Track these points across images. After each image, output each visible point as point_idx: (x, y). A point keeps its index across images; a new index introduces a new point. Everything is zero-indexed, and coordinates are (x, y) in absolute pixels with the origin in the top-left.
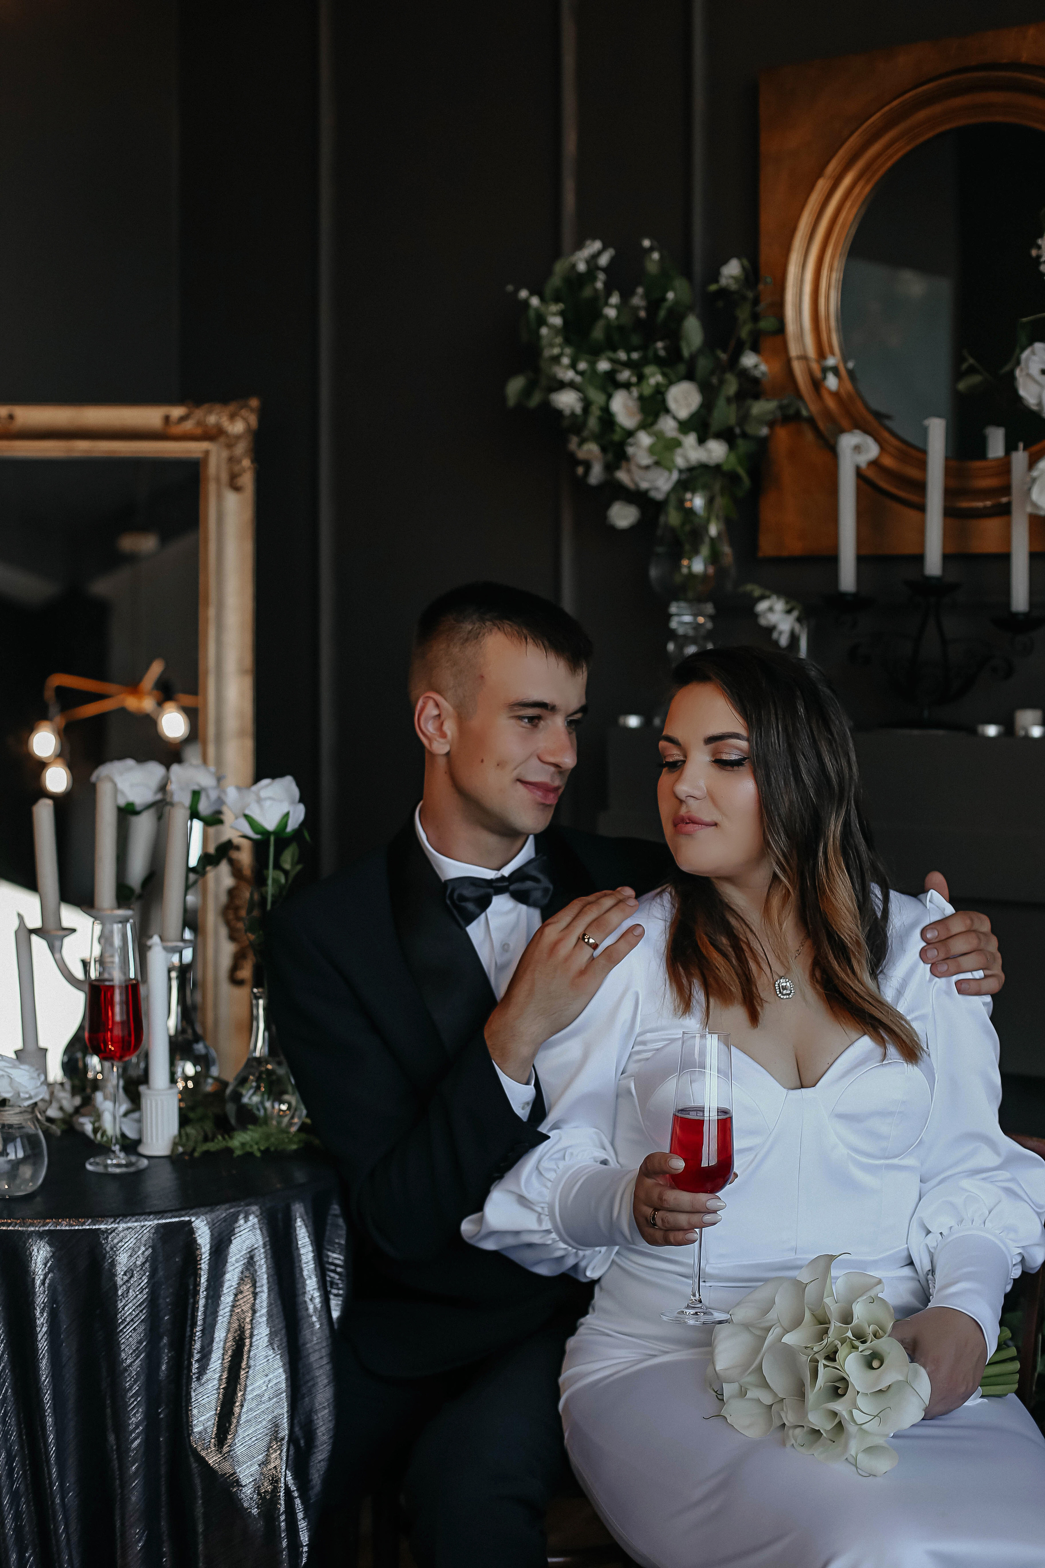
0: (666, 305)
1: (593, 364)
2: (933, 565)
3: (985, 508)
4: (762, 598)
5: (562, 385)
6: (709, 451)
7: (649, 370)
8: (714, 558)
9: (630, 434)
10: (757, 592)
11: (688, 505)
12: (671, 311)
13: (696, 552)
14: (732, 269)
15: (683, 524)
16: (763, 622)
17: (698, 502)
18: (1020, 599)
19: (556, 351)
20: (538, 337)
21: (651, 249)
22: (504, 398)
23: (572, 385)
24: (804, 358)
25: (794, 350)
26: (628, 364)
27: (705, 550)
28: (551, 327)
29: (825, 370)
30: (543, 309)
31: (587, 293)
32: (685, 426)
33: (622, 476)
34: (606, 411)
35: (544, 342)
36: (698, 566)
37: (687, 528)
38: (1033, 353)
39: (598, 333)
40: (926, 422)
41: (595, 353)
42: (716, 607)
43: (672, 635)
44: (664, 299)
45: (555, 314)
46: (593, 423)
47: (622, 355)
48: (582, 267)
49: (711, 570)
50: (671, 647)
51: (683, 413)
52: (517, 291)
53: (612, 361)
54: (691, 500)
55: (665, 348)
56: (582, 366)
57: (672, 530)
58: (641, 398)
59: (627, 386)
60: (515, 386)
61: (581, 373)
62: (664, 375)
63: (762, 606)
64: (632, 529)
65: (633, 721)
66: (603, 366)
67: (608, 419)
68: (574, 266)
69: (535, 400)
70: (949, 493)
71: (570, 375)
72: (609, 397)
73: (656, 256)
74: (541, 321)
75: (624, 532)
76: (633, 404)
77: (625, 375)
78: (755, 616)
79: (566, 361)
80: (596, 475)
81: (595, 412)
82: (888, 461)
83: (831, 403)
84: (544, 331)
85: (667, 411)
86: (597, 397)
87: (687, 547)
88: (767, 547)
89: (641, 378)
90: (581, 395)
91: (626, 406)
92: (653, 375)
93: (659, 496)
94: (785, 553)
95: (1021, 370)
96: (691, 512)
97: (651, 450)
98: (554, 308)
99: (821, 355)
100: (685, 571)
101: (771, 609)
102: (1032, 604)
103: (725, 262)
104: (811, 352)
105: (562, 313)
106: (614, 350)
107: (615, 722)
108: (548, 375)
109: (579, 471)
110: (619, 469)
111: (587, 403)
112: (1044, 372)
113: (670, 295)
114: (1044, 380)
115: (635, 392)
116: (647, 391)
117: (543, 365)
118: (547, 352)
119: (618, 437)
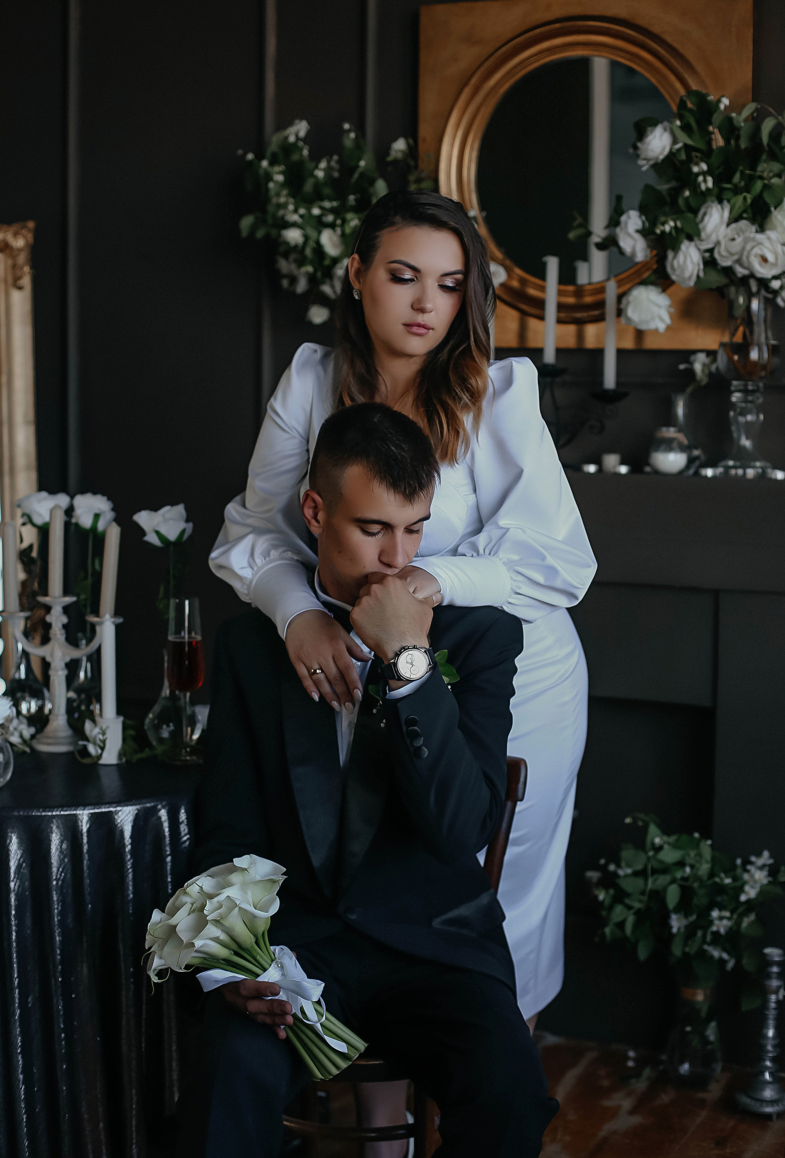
0: (359, 171)
1: (309, 210)
2: (550, 356)
5: (289, 225)
7: (349, 216)
9: (334, 260)
12: (362, 175)
14: (400, 145)
18: (610, 380)
19: (282, 200)
20: (267, 190)
21: (349, 131)
22: (238, 231)
23: (294, 225)
26: (332, 210)
28: (276, 182)
30: (270, 169)
31: (295, 157)
33: (326, 289)
34: (318, 243)
35: (272, 193)
38: (629, 217)
39: (308, 187)
40: (544, 259)
41: (309, 201)
44: (357, 166)
45: (278, 173)
46: (308, 252)
47: (327, 204)
48: (292, 139)
52: (245, 154)
53: (322, 208)
55: (356, 200)
56: (302, 211)
58: (343, 235)
59: (332, 226)
60: (246, 222)
61: (302, 216)
64: (324, 324)
66: (316, 211)
67: (319, 250)
68: (286, 138)
69: (260, 234)
70: (560, 307)
71: (295, 218)
72: (320, 233)
73: (352, 135)
74: (269, 178)
75: (318, 326)
76: (336, 239)
77: (330, 218)
79: (291, 207)
80: (302, 286)
81: (311, 244)
82: (512, 284)
84: (271, 185)
86: (312, 233)
89: (344, 221)
90: (303, 232)
91: (330, 239)
92: (352, 219)
95: (621, 229)
98: (277, 169)
102: (618, 383)
103: (395, 140)
105: (282, 173)
106: (322, 200)
108: (274, 216)
109: (285, 283)
110: (323, 283)
111: (306, 238)
112: (638, 231)
113: (362, 163)
114: (638, 236)
115: (339, 230)
116: (348, 230)
117: (271, 209)
118: (274, 200)
119: (327, 262)
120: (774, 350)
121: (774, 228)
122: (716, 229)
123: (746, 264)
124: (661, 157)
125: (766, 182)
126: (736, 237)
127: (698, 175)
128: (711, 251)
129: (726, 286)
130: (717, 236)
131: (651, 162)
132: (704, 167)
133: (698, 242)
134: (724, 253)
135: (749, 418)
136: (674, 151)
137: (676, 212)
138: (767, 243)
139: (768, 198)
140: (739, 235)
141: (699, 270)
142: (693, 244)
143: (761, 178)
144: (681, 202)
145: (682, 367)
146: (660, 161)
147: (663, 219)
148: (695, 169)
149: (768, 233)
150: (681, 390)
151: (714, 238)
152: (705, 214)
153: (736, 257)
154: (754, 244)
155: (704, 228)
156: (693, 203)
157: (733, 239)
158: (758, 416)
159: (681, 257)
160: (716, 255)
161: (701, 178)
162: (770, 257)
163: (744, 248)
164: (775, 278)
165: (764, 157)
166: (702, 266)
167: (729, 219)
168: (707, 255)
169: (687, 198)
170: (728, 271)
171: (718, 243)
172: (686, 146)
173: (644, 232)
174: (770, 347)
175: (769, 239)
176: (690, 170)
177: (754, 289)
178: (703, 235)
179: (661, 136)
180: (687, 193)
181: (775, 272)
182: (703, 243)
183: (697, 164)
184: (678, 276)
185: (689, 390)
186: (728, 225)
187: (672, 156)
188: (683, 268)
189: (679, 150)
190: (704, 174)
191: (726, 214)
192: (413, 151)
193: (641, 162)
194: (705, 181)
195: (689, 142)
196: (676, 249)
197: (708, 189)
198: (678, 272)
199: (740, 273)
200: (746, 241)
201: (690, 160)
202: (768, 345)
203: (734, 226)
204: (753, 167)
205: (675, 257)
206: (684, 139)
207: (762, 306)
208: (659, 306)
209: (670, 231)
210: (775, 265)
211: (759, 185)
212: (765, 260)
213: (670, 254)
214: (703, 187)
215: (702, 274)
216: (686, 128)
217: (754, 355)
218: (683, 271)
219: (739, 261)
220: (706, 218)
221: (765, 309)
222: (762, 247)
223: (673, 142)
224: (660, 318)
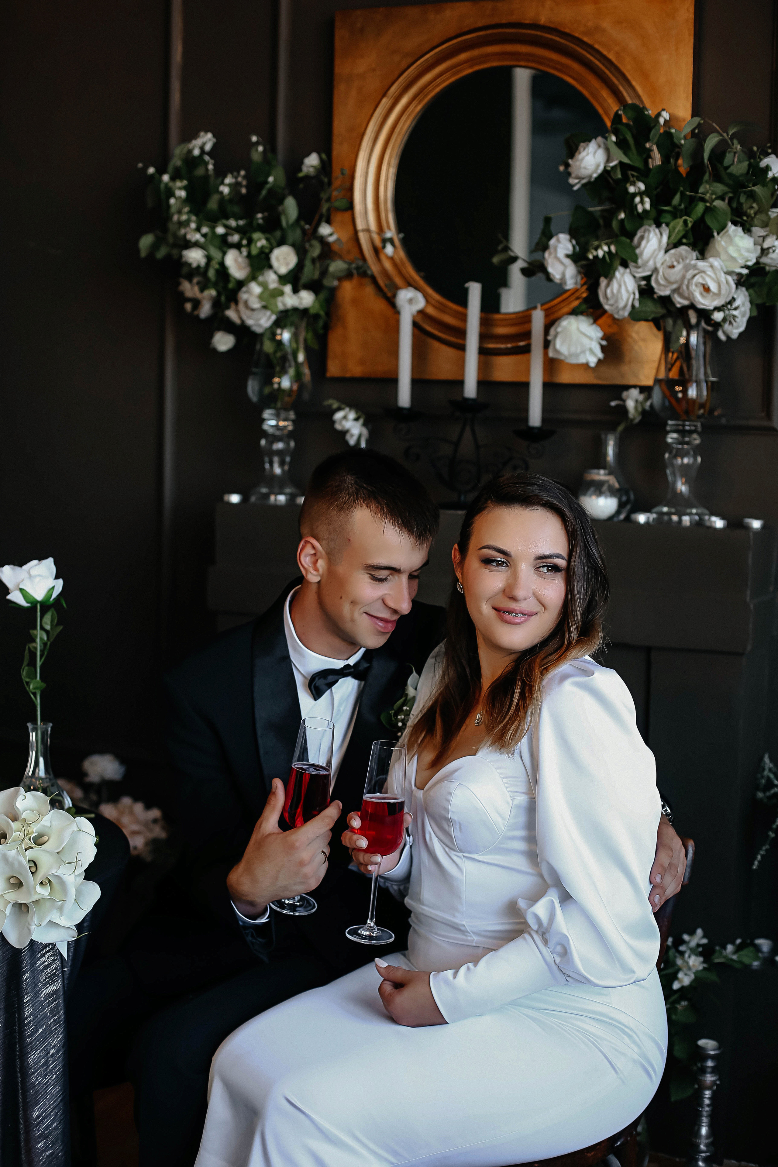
0: (268, 186)
1: (213, 228)
2: (470, 389)
3: (507, 349)
4: (339, 409)
5: (189, 245)
6: (301, 299)
7: (256, 236)
8: (298, 377)
9: (241, 284)
10: (335, 406)
11: (278, 338)
12: (270, 191)
13: (283, 372)
14: (312, 161)
15: (275, 352)
16: (338, 427)
17: (286, 336)
18: (535, 417)
19: (184, 217)
20: (169, 206)
21: (257, 143)
22: (137, 250)
23: (196, 244)
24: (368, 230)
25: (360, 225)
26: (238, 230)
27: (292, 371)
28: (178, 198)
29: (384, 241)
30: (171, 184)
31: (200, 172)
32: (283, 279)
33: (231, 314)
34: (222, 264)
35: (173, 209)
36: (286, 383)
37: (279, 354)
38: (558, 241)
39: (213, 204)
40: (467, 285)
41: (213, 220)
42: (296, 413)
43: (264, 434)
44: (266, 182)
45: (180, 188)
46: (211, 273)
47: (233, 223)
48: (196, 152)
49: (295, 387)
50: (263, 442)
51: (283, 270)
52: (146, 168)
53: (226, 226)
54: (281, 334)
55: (263, 218)
56: (205, 230)
57: (267, 355)
58: (249, 256)
59: (238, 246)
60: (146, 241)
61: (204, 236)
62: (267, 239)
63: (338, 415)
64: (229, 352)
65: (235, 499)
66: (220, 230)
67: (223, 271)
68: (190, 151)
69: (161, 253)
70: (483, 337)
71: (197, 237)
72: (224, 253)
73: (261, 148)
74: (170, 193)
75: (223, 353)
76: (242, 260)
77: (235, 238)
78: (333, 422)
79: (193, 225)
80: (205, 310)
81: (215, 265)
82: (430, 311)
83: (388, 265)
84: (172, 201)
85: (270, 267)
86: (216, 254)
87: (278, 369)
88: (333, 369)
89: (250, 241)
90: (206, 253)
91: (236, 261)
92: (259, 239)
93: (258, 330)
94: (348, 375)
95: (550, 254)
96: (280, 343)
97: (260, 297)
98: (179, 184)
99: (381, 230)
100: (276, 386)
101: (345, 418)
102: (544, 420)
103: (308, 155)
104: (373, 226)
105: (185, 188)
106: (227, 218)
107: (221, 499)
108: (175, 236)
109: (188, 306)
110: (228, 308)
111: (209, 259)
112: (568, 256)
113: (271, 179)
114: (568, 262)
115: (245, 251)
116: (254, 251)
117: (172, 227)
118: (175, 218)
119: (231, 286)
120: (712, 387)
121: (717, 255)
122: (654, 255)
123: (686, 294)
124: (595, 175)
125: (708, 204)
126: (675, 263)
127: (634, 195)
128: (648, 279)
129: (663, 317)
130: (655, 263)
131: (584, 181)
132: (642, 186)
133: (633, 269)
134: (662, 282)
135: (686, 460)
136: (609, 168)
137: (611, 237)
138: (710, 272)
139: (709, 221)
140: (679, 262)
141: (634, 299)
142: (628, 270)
143: (703, 200)
144: (615, 224)
145: (613, 404)
146: (593, 180)
147: (596, 243)
148: (632, 189)
149: (711, 260)
150: (612, 427)
151: (651, 264)
152: (642, 238)
153: (675, 286)
154: (696, 272)
155: (642, 253)
156: (628, 226)
157: (673, 267)
158: (695, 459)
159: (615, 284)
160: (653, 284)
161: (637, 199)
162: (713, 287)
163: (684, 277)
164: (718, 309)
165: (706, 177)
166: (637, 296)
167: (668, 244)
168: (643, 283)
169: (622, 220)
170: (666, 301)
171: (656, 270)
172: (621, 163)
173: (576, 257)
174: (710, 384)
175: (712, 266)
176: (626, 190)
177: (693, 320)
178: (640, 261)
179: (595, 152)
180: (622, 215)
181: (717, 303)
182: (639, 270)
183: (633, 184)
184: (612, 305)
185: (621, 428)
186: (666, 251)
187: (606, 173)
188: (617, 297)
189: (613, 168)
190: (641, 194)
191: (665, 239)
192: (326, 166)
193: (572, 181)
194: (642, 202)
195: (626, 160)
196: (609, 275)
197: (645, 211)
198: (611, 302)
199: (679, 303)
200: (687, 268)
201: (626, 180)
202: (707, 382)
203: (673, 251)
204: (695, 188)
205: (608, 285)
206: (619, 157)
207: (701, 340)
208: (590, 338)
209: (604, 256)
210: (718, 295)
211: (700, 208)
212: (706, 289)
213: (603, 282)
214: (640, 208)
215: (637, 304)
216: (621, 144)
217: (692, 392)
218: (616, 301)
219: (676, 291)
220: (643, 243)
221: (705, 343)
222: (703, 274)
223: (608, 160)
224: (591, 351)
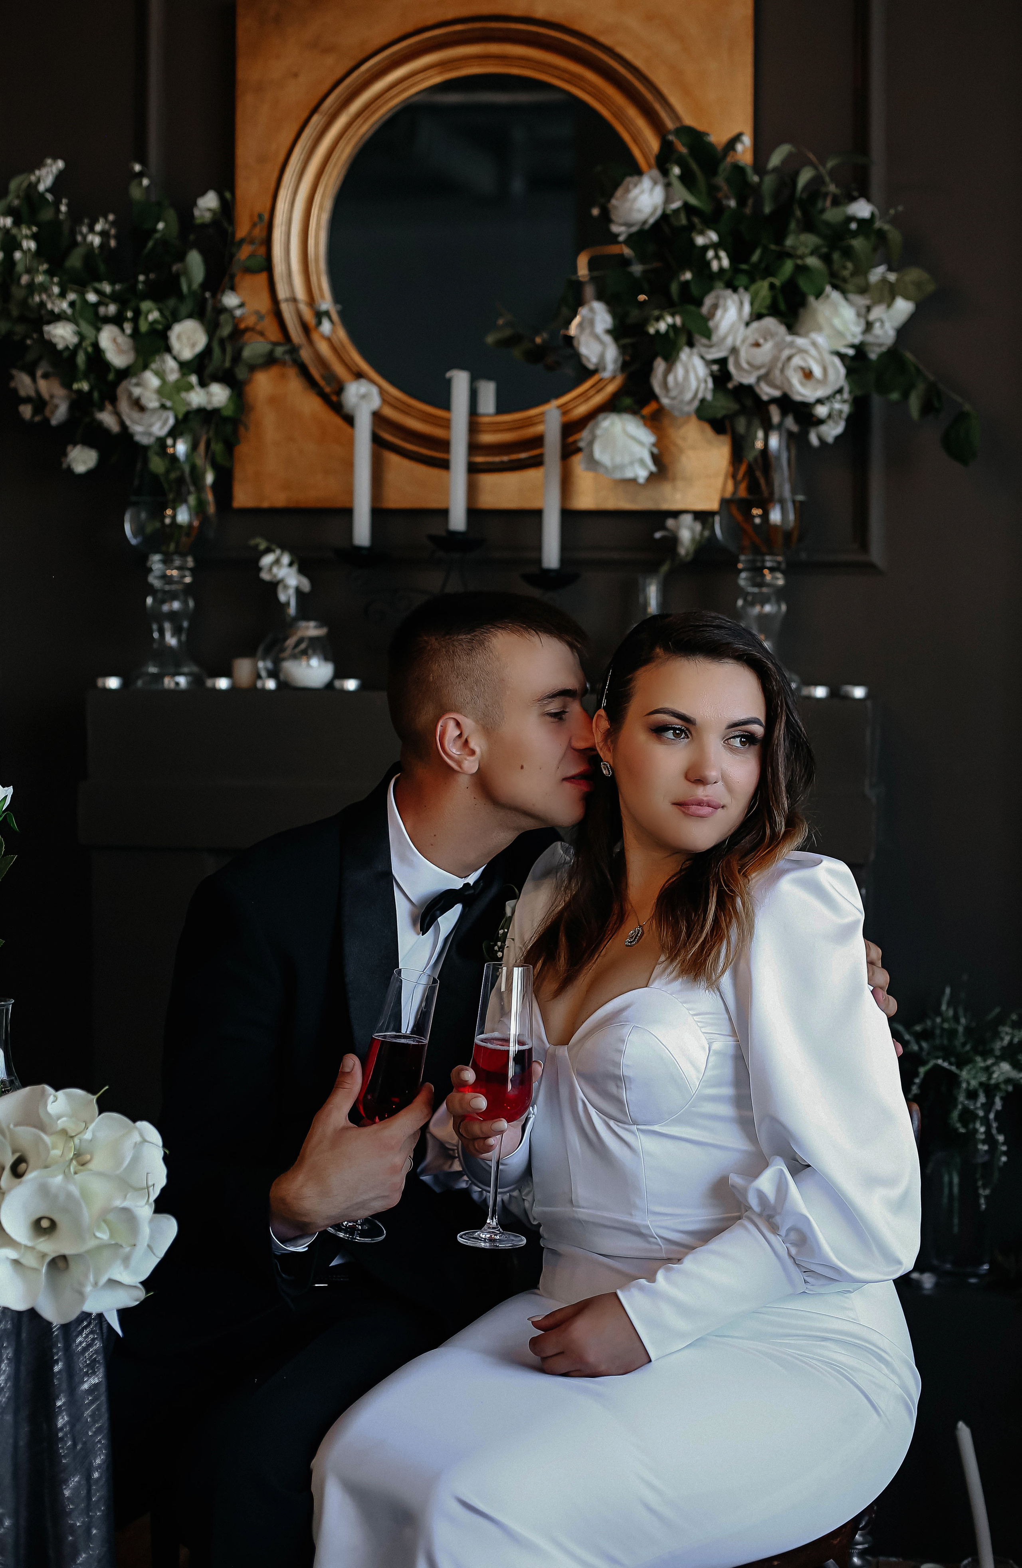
0: (157, 235)
1: (82, 294)
2: (458, 521)
3: (502, 462)
4: (268, 550)
5: (50, 318)
6: (210, 395)
7: (145, 305)
8: (200, 509)
9: (124, 374)
10: (263, 546)
11: (170, 451)
12: (161, 243)
13: (179, 500)
14: (209, 202)
15: (168, 472)
16: (265, 576)
17: (181, 448)
18: (550, 555)
19: (40, 278)
20: (15, 264)
21: (141, 175)
23: (61, 317)
24: (294, 300)
25: (282, 292)
26: (114, 297)
27: (192, 500)
28: (26, 252)
29: (320, 315)
30: (14, 231)
31: (47, 215)
32: (185, 367)
33: (107, 418)
34: (96, 345)
35: (20, 268)
36: (183, 516)
37: (173, 476)
38: (589, 311)
39: (75, 261)
40: (448, 375)
41: (79, 282)
42: (196, 560)
43: (151, 590)
44: (155, 230)
45: (27, 237)
46: (81, 359)
47: (106, 287)
48: (43, 187)
49: (195, 521)
50: (149, 600)
51: (187, 354)
53: (98, 292)
54: (174, 446)
55: (147, 282)
56: (72, 296)
57: (155, 477)
58: (136, 334)
59: (118, 321)
61: (72, 304)
62: (161, 311)
63: (267, 560)
64: (90, 473)
65: (113, 683)
66: (91, 297)
67: (97, 355)
68: (35, 185)
70: (473, 447)
71: (63, 306)
72: (98, 330)
73: (146, 182)
74: (15, 244)
75: (81, 476)
76: (124, 341)
77: (112, 309)
78: (259, 569)
79: (55, 290)
80: (60, 413)
81: (87, 347)
82: (388, 412)
83: (324, 348)
84: (18, 255)
85: (168, 349)
86: (88, 330)
87: (171, 496)
88: (242, 498)
89: (137, 313)
90: (77, 328)
91: (115, 341)
92: (149, 311)
93: (145, 440)
94: (266, 505)
95: (583, 329)
96: (174, 458)
97: (160, 392)
98: (25, 230)
99: (312, 298)
100: (168, 521)
101: (277, 562)
102: (563, 560)
103: (203, 193)
104: (300, 292)
105: (34, 237)
106: (100, 280)
107: (95, 685)
108: (24, 304)
109: (26, 411)
110: (102, 409)
111: (82, 336)
112: (608, 332)
113: (161, 226)
114: (608, 339)
115: (128, 328)
116: (144, 327)
117: (18, 293)
118: (25, 279)
119: (111, 377)
120: (801, 509)
121: (819, 329)
122: (732, 328)
123: (778, 382)
124: (651, 221)
125: (799, 262)
126: (761, 341)
127: (705, 248)
128: (722, 362)
129: (736, 414)
130: (734, 340)
131: (634, 229)
132: (714, 236)
133: (703, 350)
134: (745, 366)
135: (768, 608)
136: (668, 212)
137: (671, 307)
138: (813, 352)
139: (803, 284)
140: (766, 340)
141: (706, 388)
142: (695, 350)
143: (790, 256)
144: (674, 288)
145: (658, 535)
146: (647, 227)
147: (656, 313)
148: (700, 241)
149: (814, 336)
150: (651, 568)
151: (729, 342)
152: (715, 307)
153: (762, 371)
154: (793, 351)
155: (717, 327)
156: (695, 290)
157: (757, 345)
158: (780, 607)
159: (679, 370)
160: (732, 368)
161: (710, 254)
162: (817, 371)
163: (775, 359)
164: (820, 401)
165: (793, 226)
166: (710, 384)
167: (751, 314)
168: (715, 367)
169: (687, 283)
170: (746, 392)
171: (734, 350)
172: (686, 206)
173: (617, 333)
174: (798, 505)
175: (814, 344)
176: (692, 242)
177: (776, 417)
178: (715, 338)
179: (652, 190)
180: (688, 276)
181: (820, 393)
182: (713, 350)
183: (702, 233)
184: (673, 398)
185: (665, 569)
186: (747, 324)
187: (665, 217)
188: (682, 387)
189: (676, 211)
190: (716, 246)
191: (747, 308)
192: (227, 209)
193: (615, 229)
194: (717, 257)
195: (693, 201)
196: (671, 359)
197: (721, 270)
198: (673, 393)
199: (767, 394)
200: (780, 346)
201: (691, 228)
202: (794, 502)
203: (755, 325)
204: (779, 238)
205: (668, 371)
206: (682, 196)
207: (784, 444)
208: (640, 443)
209: (667, 332)
210: (824, 381)
211: (788, 267)
212: (808, 374)
213: (660, 366)
214: (715, 266)
215: (709, 397)
216: (687, 179)
217: (775, 516)
218: (682, 392)
219: (764, 378)
220: (719, 313)
221: (788, 449)
222: (805, 355)
223: (668, 200)
224: (642, 462)
